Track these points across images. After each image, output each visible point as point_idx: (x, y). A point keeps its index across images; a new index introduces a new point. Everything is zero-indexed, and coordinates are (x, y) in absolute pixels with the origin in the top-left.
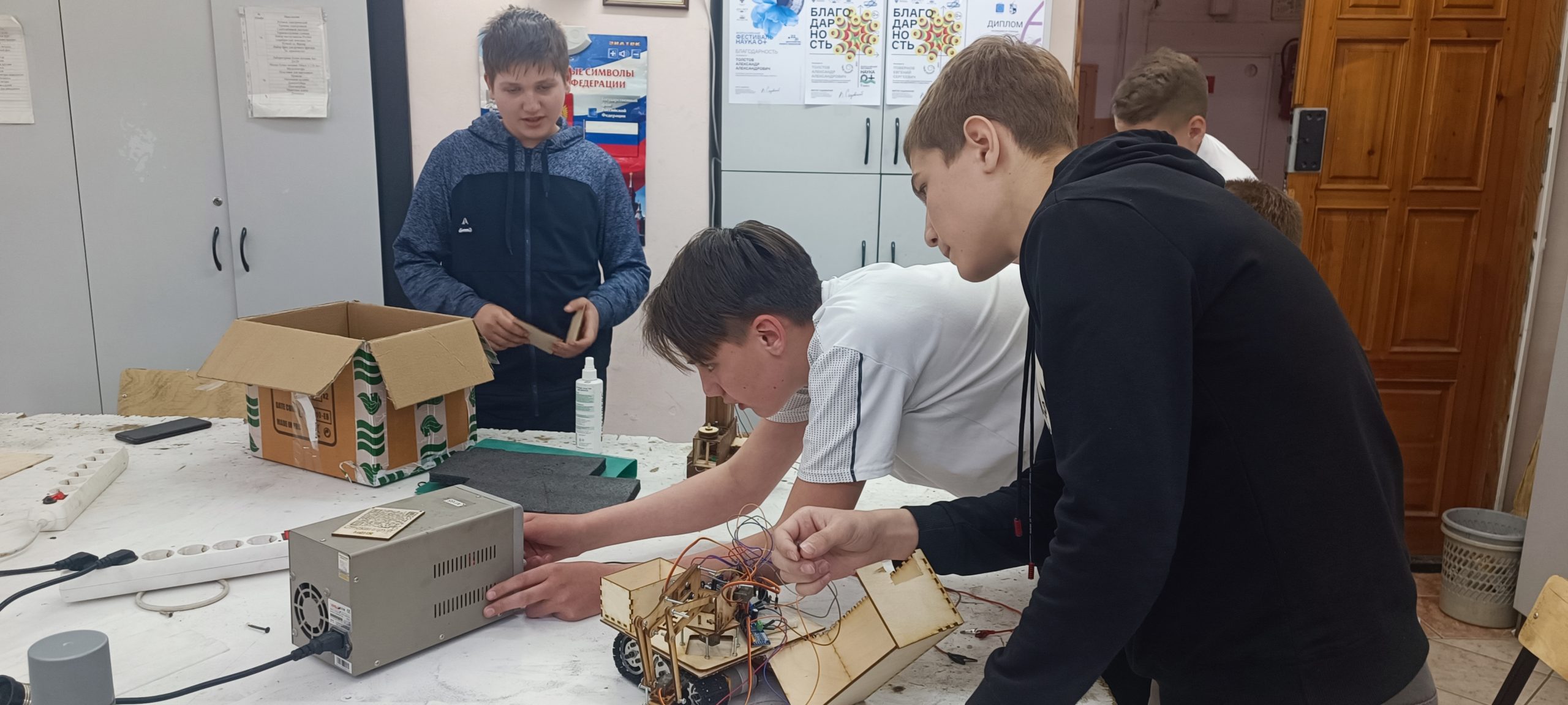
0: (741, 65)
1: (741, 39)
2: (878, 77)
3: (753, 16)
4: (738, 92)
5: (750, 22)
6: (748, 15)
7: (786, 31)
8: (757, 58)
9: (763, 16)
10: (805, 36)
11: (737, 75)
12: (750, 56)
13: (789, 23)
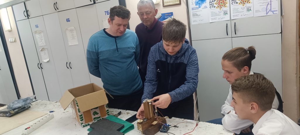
0: (194, 15)
1: (193, 9)
2: (228, 12)
3: (195, 3)
4: (194, 21)
5: (195, 4)
6: (194, 3)
7: (203, 5)
8: (197, 13)
9: (197, 2)
10: (208, 6)
11: (193, 18)
12: (196, 13)
13: (204, 3)
